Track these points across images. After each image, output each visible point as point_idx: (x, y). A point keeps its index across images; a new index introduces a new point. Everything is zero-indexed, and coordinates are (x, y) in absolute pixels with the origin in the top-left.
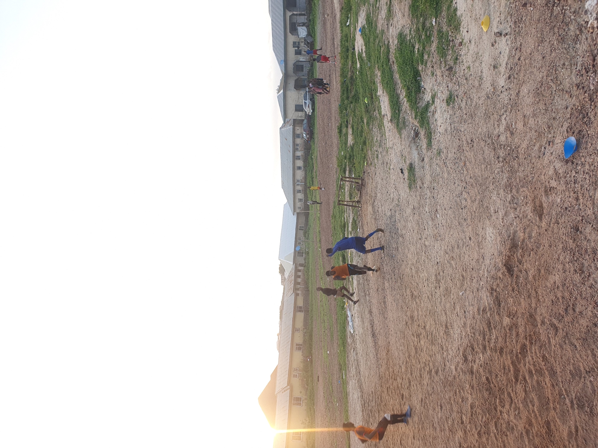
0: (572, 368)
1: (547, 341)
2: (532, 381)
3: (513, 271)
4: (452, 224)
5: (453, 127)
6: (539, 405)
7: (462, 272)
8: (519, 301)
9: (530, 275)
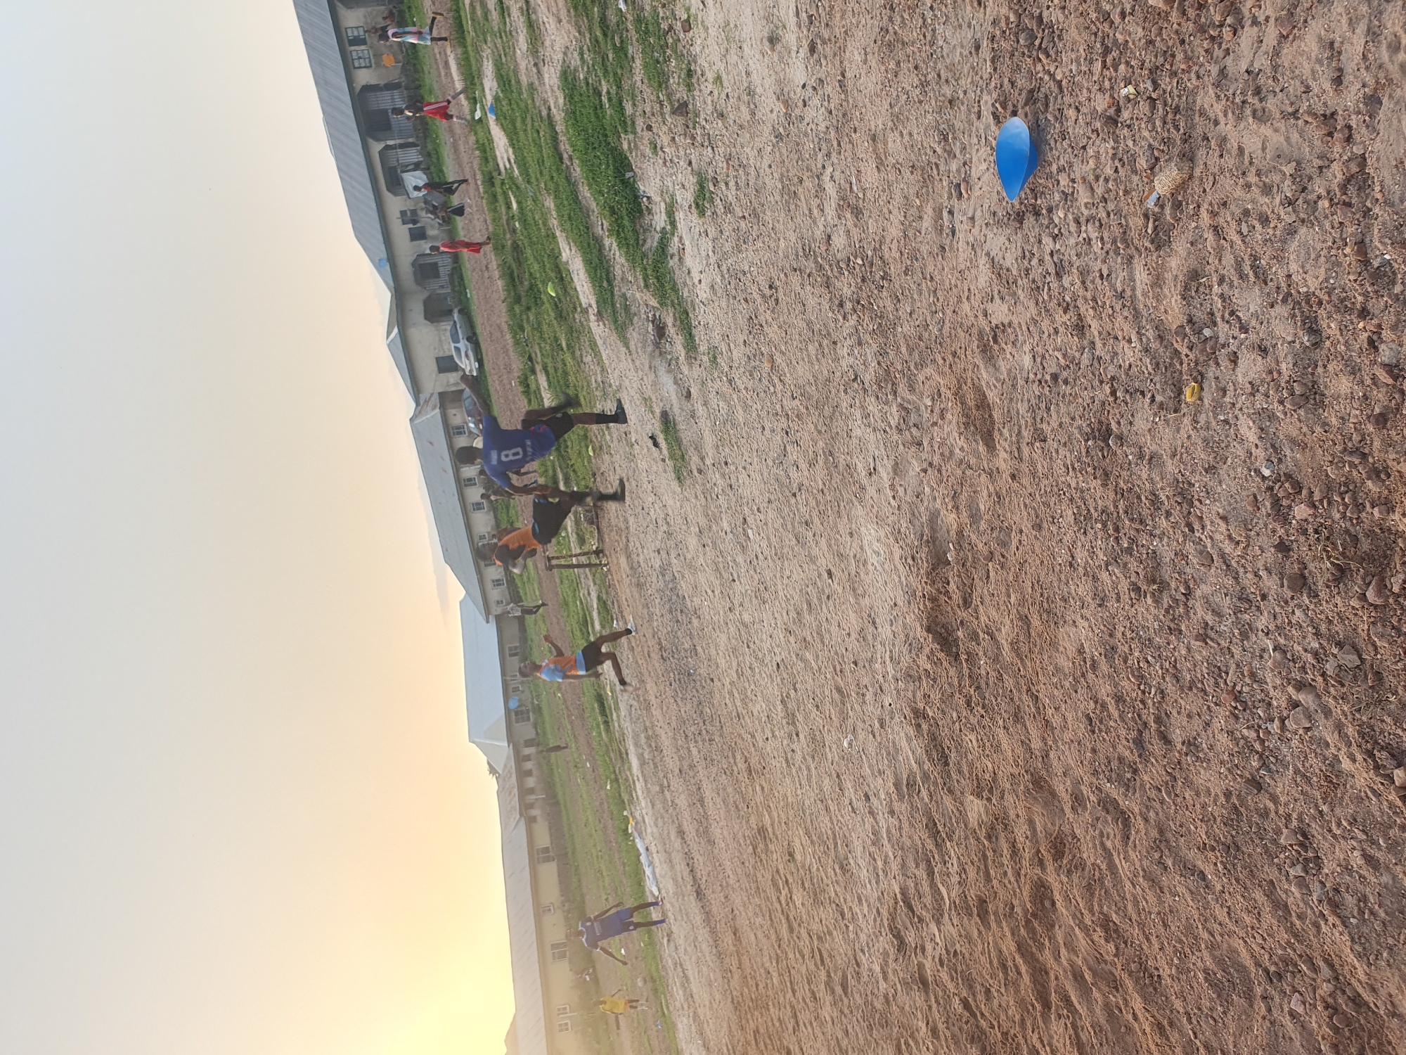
0: (1209, 963)
2: (1091, 1010)
3: (956, 640)
4: (782, 548)
5: (725, 271)
7: (833, 678)
8: (994, 739)
9: (1004, 642)
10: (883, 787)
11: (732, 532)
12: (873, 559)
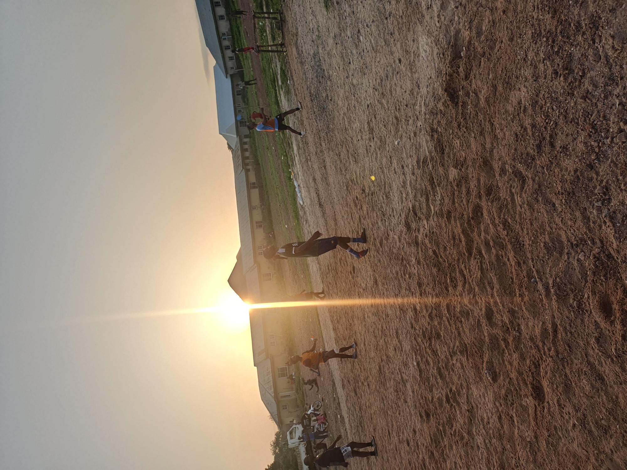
0: (547, 239)
1: (509, 200)
2: (490, 256)
3: (458, 97)
4: (377, 46)
6: (500, 288)
8: (468, 142)
9: (482, 97)
10: (411, 163)
11: (351, 37)
12: (423, 54)
